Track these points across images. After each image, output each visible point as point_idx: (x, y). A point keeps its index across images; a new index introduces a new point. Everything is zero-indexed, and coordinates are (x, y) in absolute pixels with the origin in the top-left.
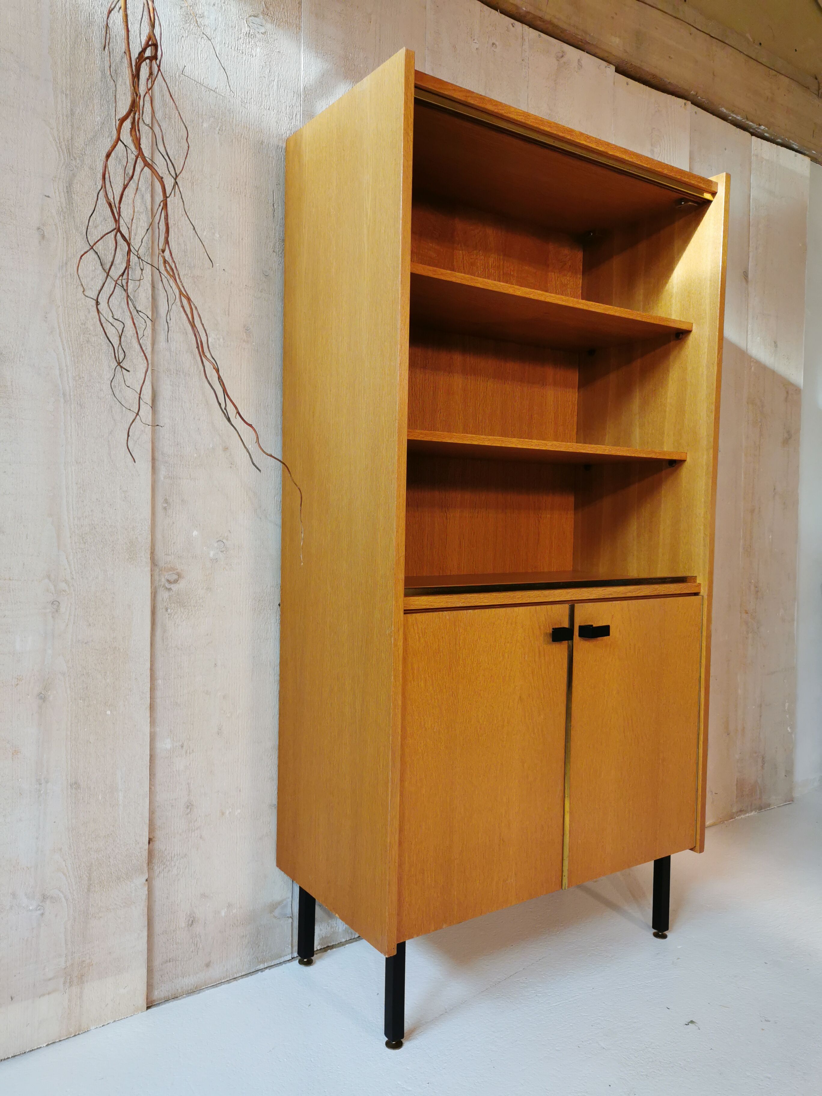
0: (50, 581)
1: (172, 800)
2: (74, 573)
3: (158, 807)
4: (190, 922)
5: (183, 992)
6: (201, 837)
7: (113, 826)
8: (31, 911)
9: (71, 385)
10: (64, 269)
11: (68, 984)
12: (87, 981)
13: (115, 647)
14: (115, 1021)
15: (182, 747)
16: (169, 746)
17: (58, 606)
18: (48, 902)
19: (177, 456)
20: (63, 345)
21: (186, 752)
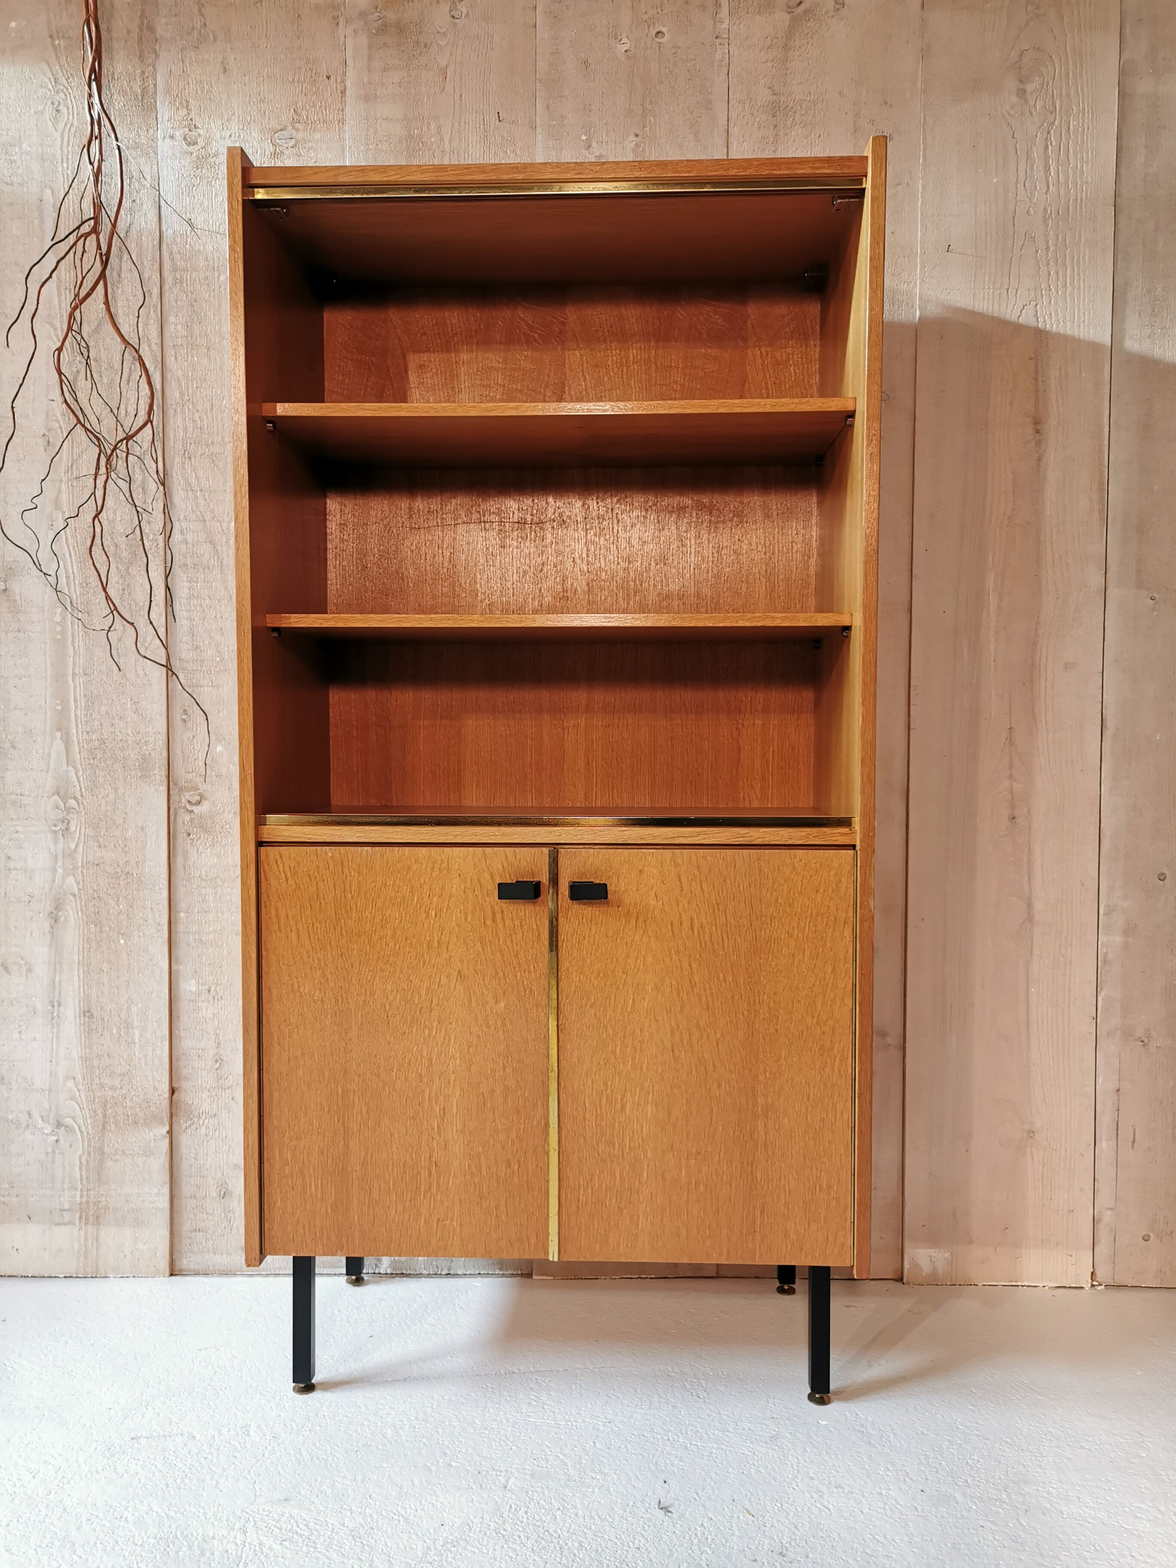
0: (60, 797)
1: (199, 1049)
2: (83, 790)
3: (183, 1054)
4: (222, 1193)
5: (215, 1271)
6: (233, 1099)
7: (129, 1065)
8: (47, 1134)
9: (78, 593)
10: (70, 472)
11: (83, 1221)
12: (104, 1225)
13: (129, 872)
14: (134, 1277)
15: (209, 991)
16: (194, 989)
17: (68, 824)
18: (62, 1129)
19: (197, 661)
20: (69, 551)
21: (214, 998)
